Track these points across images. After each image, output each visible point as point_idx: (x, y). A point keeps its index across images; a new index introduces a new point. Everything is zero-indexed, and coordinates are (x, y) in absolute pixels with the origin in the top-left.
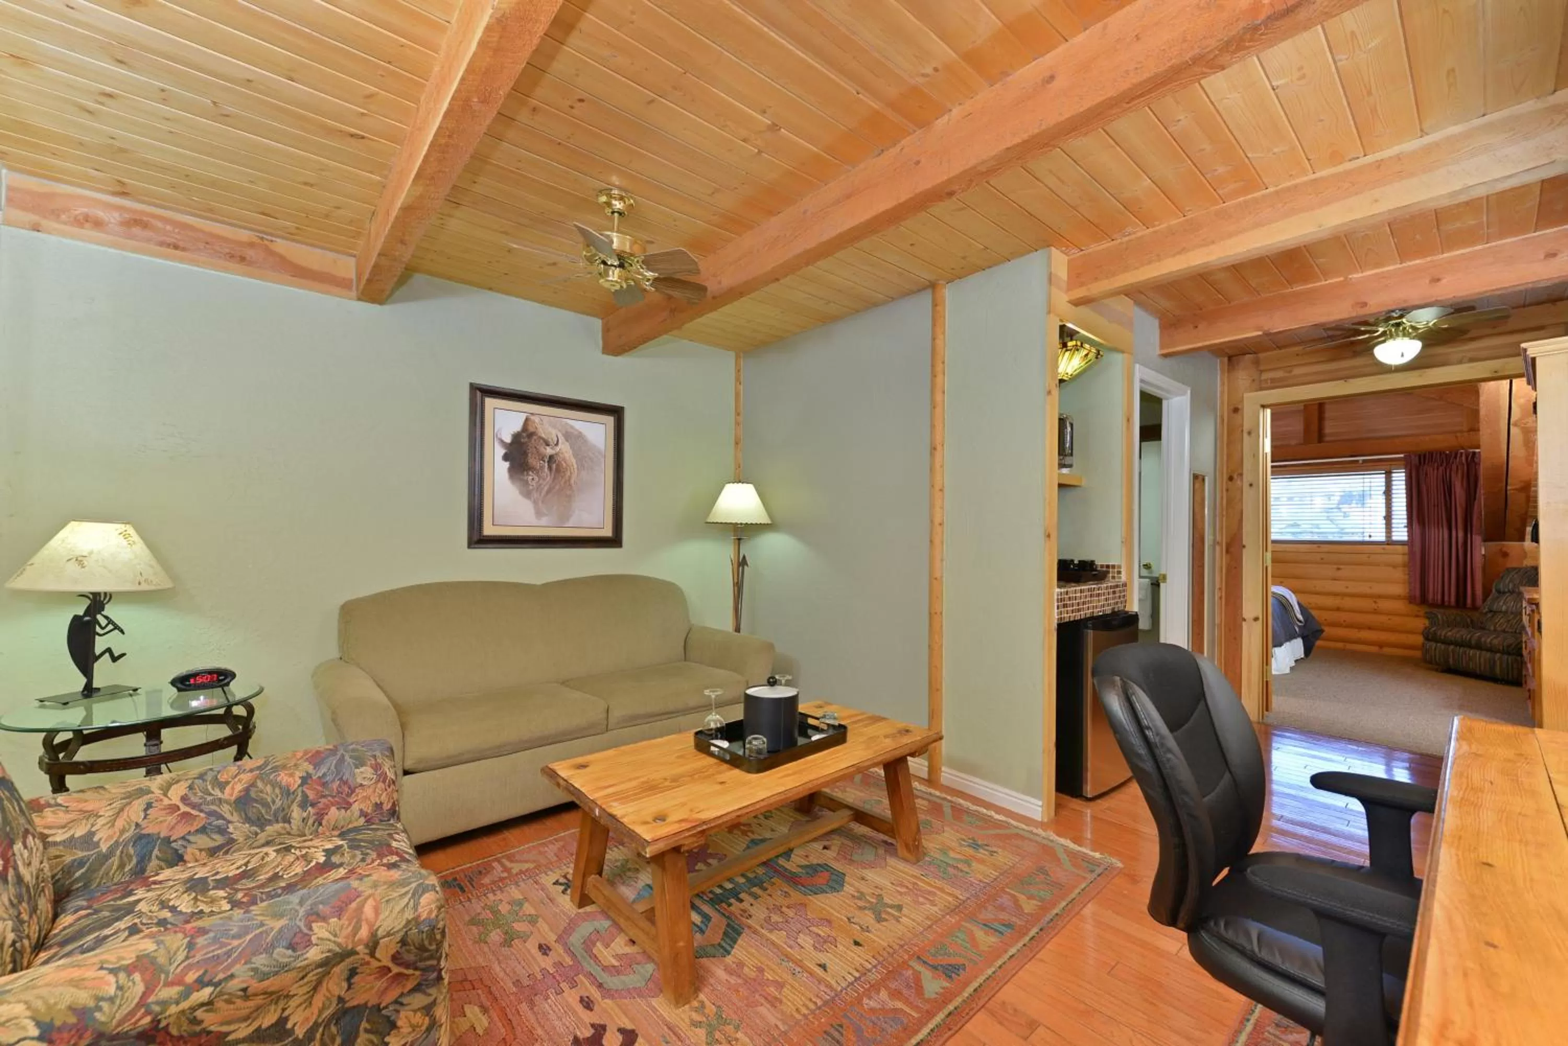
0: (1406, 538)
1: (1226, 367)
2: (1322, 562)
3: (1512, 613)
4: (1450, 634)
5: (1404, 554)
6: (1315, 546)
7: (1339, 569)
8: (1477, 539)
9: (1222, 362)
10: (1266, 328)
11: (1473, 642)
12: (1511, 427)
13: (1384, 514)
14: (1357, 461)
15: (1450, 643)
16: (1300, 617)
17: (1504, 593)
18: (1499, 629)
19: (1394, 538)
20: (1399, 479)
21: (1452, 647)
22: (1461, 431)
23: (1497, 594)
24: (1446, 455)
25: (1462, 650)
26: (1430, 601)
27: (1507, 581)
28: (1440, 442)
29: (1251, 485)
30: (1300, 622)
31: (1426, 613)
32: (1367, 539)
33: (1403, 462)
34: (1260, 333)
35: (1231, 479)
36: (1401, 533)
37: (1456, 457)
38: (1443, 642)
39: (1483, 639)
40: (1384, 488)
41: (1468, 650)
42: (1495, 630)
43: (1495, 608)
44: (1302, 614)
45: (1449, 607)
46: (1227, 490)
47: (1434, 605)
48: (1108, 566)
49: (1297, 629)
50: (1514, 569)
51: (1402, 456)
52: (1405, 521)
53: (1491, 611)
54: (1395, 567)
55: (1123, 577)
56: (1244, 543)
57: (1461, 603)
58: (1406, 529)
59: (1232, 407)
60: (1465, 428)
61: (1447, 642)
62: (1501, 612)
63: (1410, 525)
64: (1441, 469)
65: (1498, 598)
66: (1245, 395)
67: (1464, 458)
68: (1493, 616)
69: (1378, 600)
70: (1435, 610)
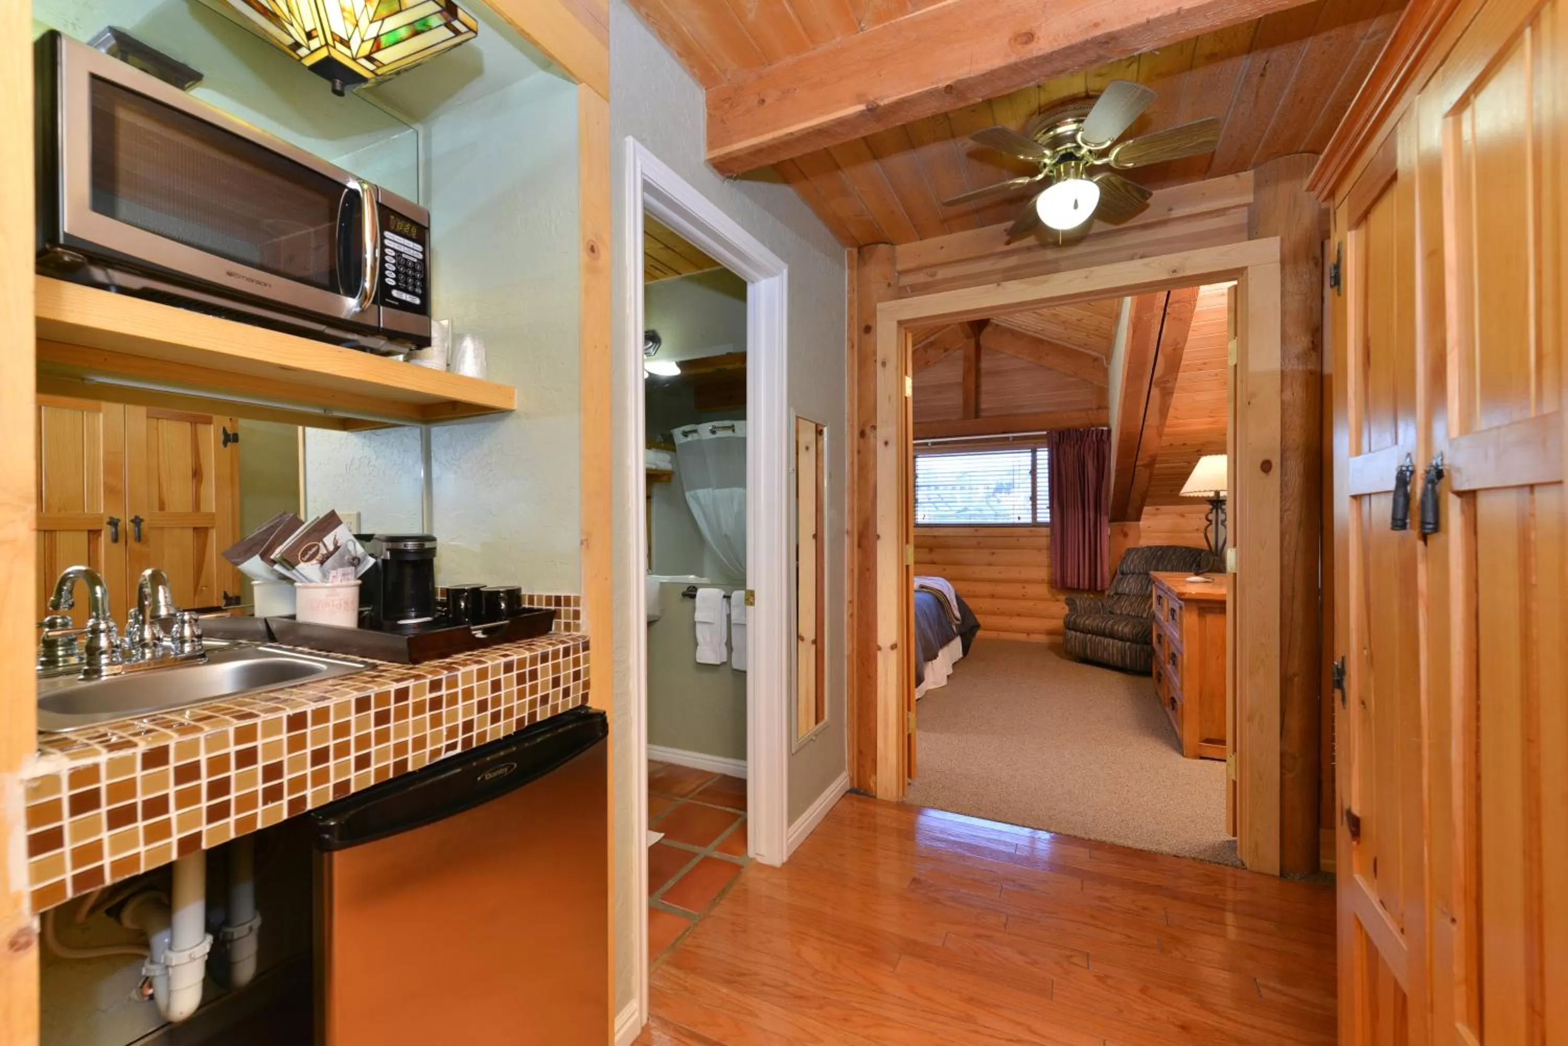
0: (1048, 520)
1: (855, 264)
2: (979, 546)
3: (1134, 596)
4: (1087, 622)
5: (1047, 536)
6: (973, 529)
7: (993, 553)
8: (1105, 519)
9: (850, 253)
10: (871, 98)
11: (1107, 631)
12: (1153, 386)
13: (1030, 494)
14: (1008, 438)
15: (1089, 632)
16: (958, 614)
17: (1128, 574)
18: (1124, 613)
19: (1039, 520)
20: (1043, 455)
21: (1089, 636)
22: (1091, 409)
23: (1120, 576)
24: (1081, 432)
25: (1098, 638)
26: (1069, 585)
27: (1129, 563)
28: (1075, 419)
29: (886, 443)
30: (957, 619)
31: (1067, 599)
32: (1017, 521)
33: (1045, 441)
34: (862, 107)
35: (862, 434)
36: (1044, 516)
37: (1088, 436)
38: (1082, 631)
39: (1116, 627)
40: (1030, 468)
41: (1102, 639)
42: (1121, 614)
43: (1120, 590)
44: (960, 610)
45: (1083, 590)
46: (859, 452)
47: (1071, 590)
48: (558, 600)
49: (954, 628)
50: (1133, 549)
51: (1045, 433)
52: (1048, 502)
53: (1116, 594)
54: (1040, 550)
55: (586, 627)
56: (879, 532)
57: (1093, 588)
58: (1048, 511)
59: (863, 325)
60: (1094, 407)
61: (1084, 631)
62: (1125, 594)
63: (1051, 507)
64: (1077, 447)
65: (1121, 579)
66: (880, 306)
67: (1094, 435)
68: (1119, 598)
69: (1026, 586)
70: (1073, 595)
